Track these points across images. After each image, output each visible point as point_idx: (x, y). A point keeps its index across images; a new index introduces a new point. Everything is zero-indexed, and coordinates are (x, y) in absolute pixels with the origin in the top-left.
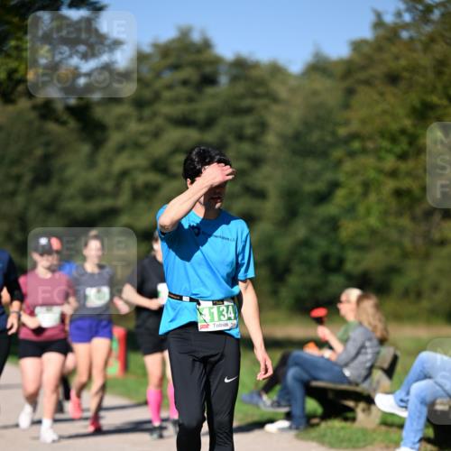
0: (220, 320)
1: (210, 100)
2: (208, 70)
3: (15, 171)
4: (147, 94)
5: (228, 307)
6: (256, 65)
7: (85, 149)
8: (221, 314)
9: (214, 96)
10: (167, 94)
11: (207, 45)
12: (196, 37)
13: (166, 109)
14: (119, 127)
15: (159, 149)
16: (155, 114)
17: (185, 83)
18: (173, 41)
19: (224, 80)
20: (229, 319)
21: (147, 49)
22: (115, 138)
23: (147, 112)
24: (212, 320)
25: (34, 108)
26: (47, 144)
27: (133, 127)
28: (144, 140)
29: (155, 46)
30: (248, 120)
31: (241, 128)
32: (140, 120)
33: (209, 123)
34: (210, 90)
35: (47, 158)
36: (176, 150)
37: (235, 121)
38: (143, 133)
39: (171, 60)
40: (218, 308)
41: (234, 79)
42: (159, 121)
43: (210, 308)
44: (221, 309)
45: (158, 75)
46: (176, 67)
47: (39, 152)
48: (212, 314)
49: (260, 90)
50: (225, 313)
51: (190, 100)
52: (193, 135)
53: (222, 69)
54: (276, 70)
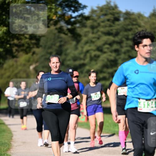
0: (148, 107)
1: (117, 26)
2: (116, 15)
3: (50, 51)
4: (95, 24)
5: (152, 102)
6: (133, 14)
7: (74, 43)
8: (148, 105)
9: (118, 25)
10: (102, 24)
11: (116, 7)
12: (112, 4)
13: (102, 29)
14: (86, 36)
15: (99, 43)
16: (98, 31)
17: (108, 20)
18: (105, 6)
19: (122, 19)
20: (152, 107)
21: (95, 9)
22: (84, 39)
23: (95, 30)
24: (144, 107)
25: (56, 29)
26: (61, 41)
27: (91, 35)
28: (94, 40)
29: (98, 7)
30: (130, 33)
31: (128, 36)
32: (93, 33)
33: (117, 34)
34: (117, 23)
35: (61, 46)
36: (106, 43)
37: (126, 33)
38: (94, 38)
39: (104, 12)
40: (148, 102)
41: (125, 19)
42: (100, 33)
43: (144, 102)
44: (149, 103)
45: (99, 17)
46: (105, 15)
47: (58, 44)
48: (144, 105)
49: (134, 23)
50: (150, 105)
51: (110, 26)
52: (111, 38)
53: (122, 15)
54: (140, 16)
